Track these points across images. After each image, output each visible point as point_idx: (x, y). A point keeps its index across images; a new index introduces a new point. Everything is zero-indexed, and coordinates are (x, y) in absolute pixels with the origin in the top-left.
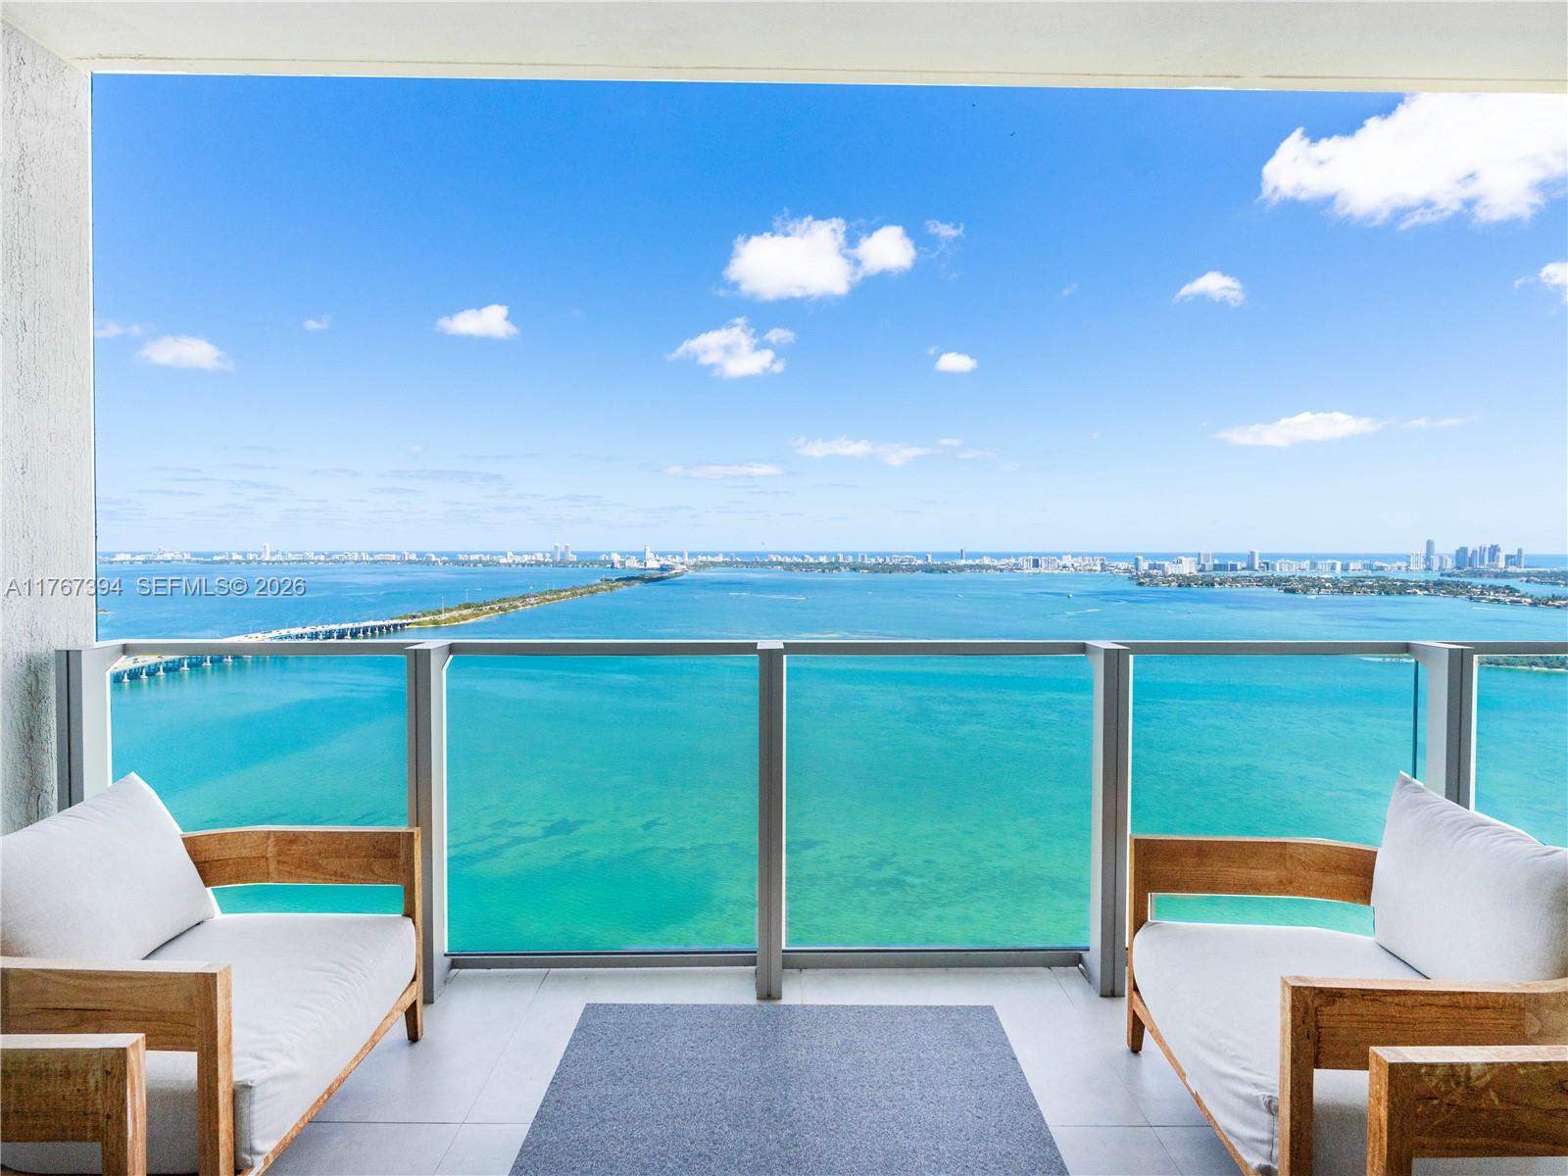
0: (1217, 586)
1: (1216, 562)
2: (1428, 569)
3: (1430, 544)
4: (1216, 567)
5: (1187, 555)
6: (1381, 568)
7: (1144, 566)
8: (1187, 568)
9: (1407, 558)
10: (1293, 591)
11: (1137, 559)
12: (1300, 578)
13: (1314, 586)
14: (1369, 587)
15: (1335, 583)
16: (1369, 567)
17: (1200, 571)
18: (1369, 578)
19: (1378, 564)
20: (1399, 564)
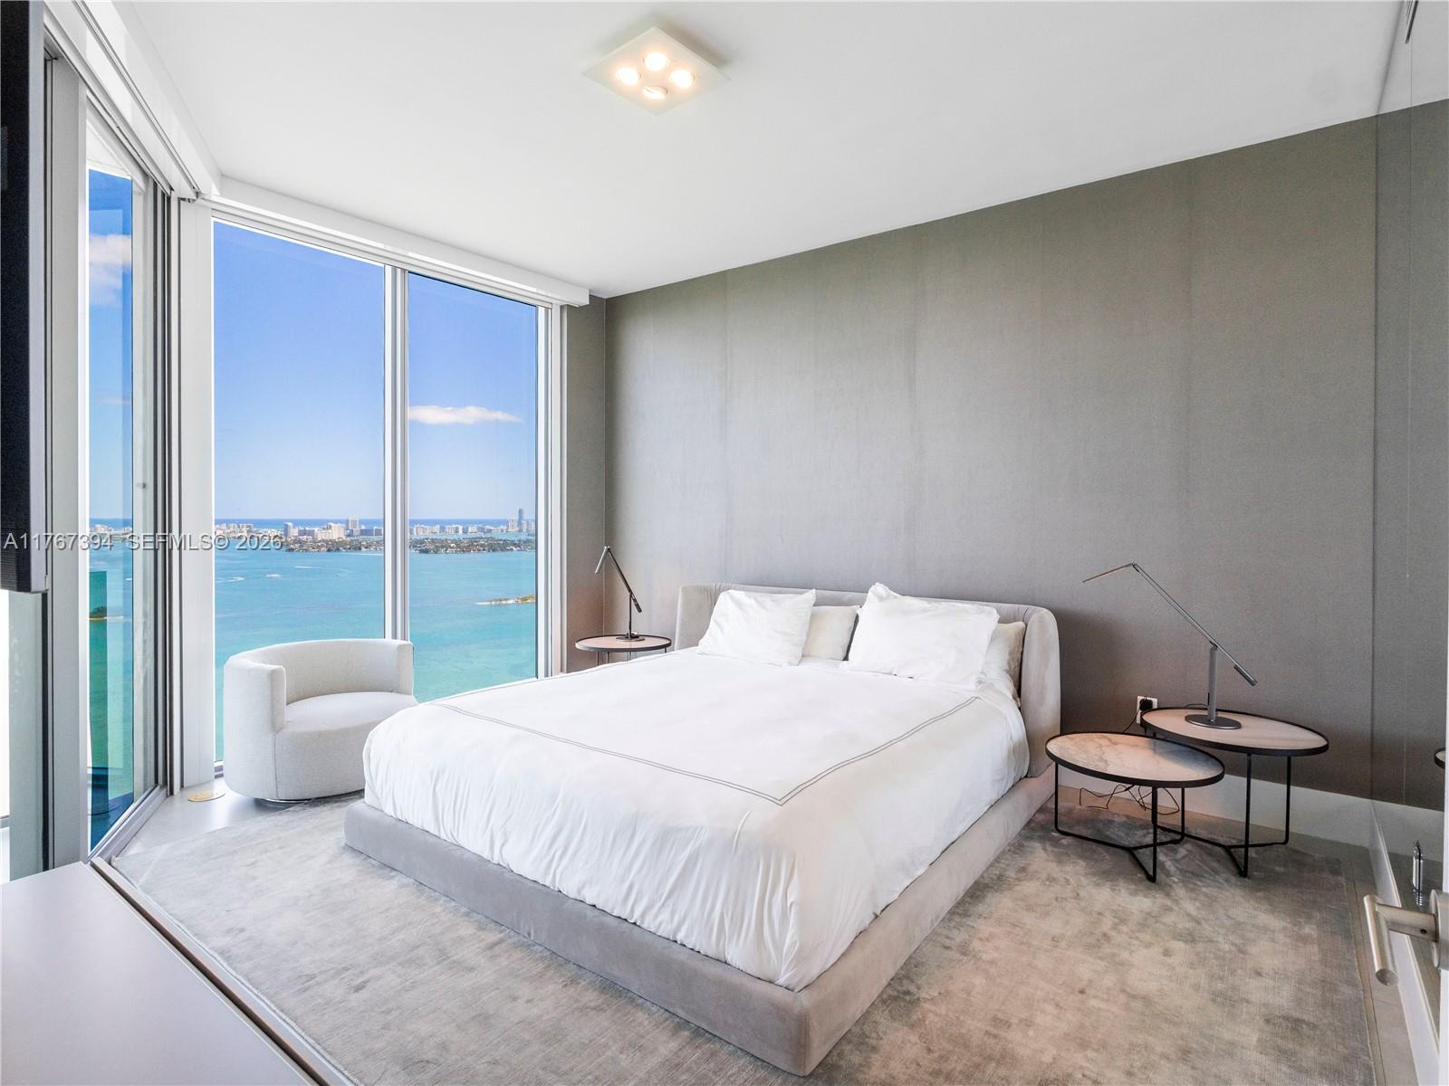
0: (363, 549)
1: (363, 527)
2: (520, 531)
3: (521, 512)
4: (363, 532)
5: (336, 522)
6: (490, 531)
7: (294, 532)
8: (337, 533)
9: (506, 522)
10: (426, 551)
11: (287, 525)
12: (432, 540)
13: (442, 547)
14: (482, 545)
15: (458, 542)
16: (482, 530)
17: (349, 536)
18: (482, 538)
19: (488, 527)
20: (502, 527)
